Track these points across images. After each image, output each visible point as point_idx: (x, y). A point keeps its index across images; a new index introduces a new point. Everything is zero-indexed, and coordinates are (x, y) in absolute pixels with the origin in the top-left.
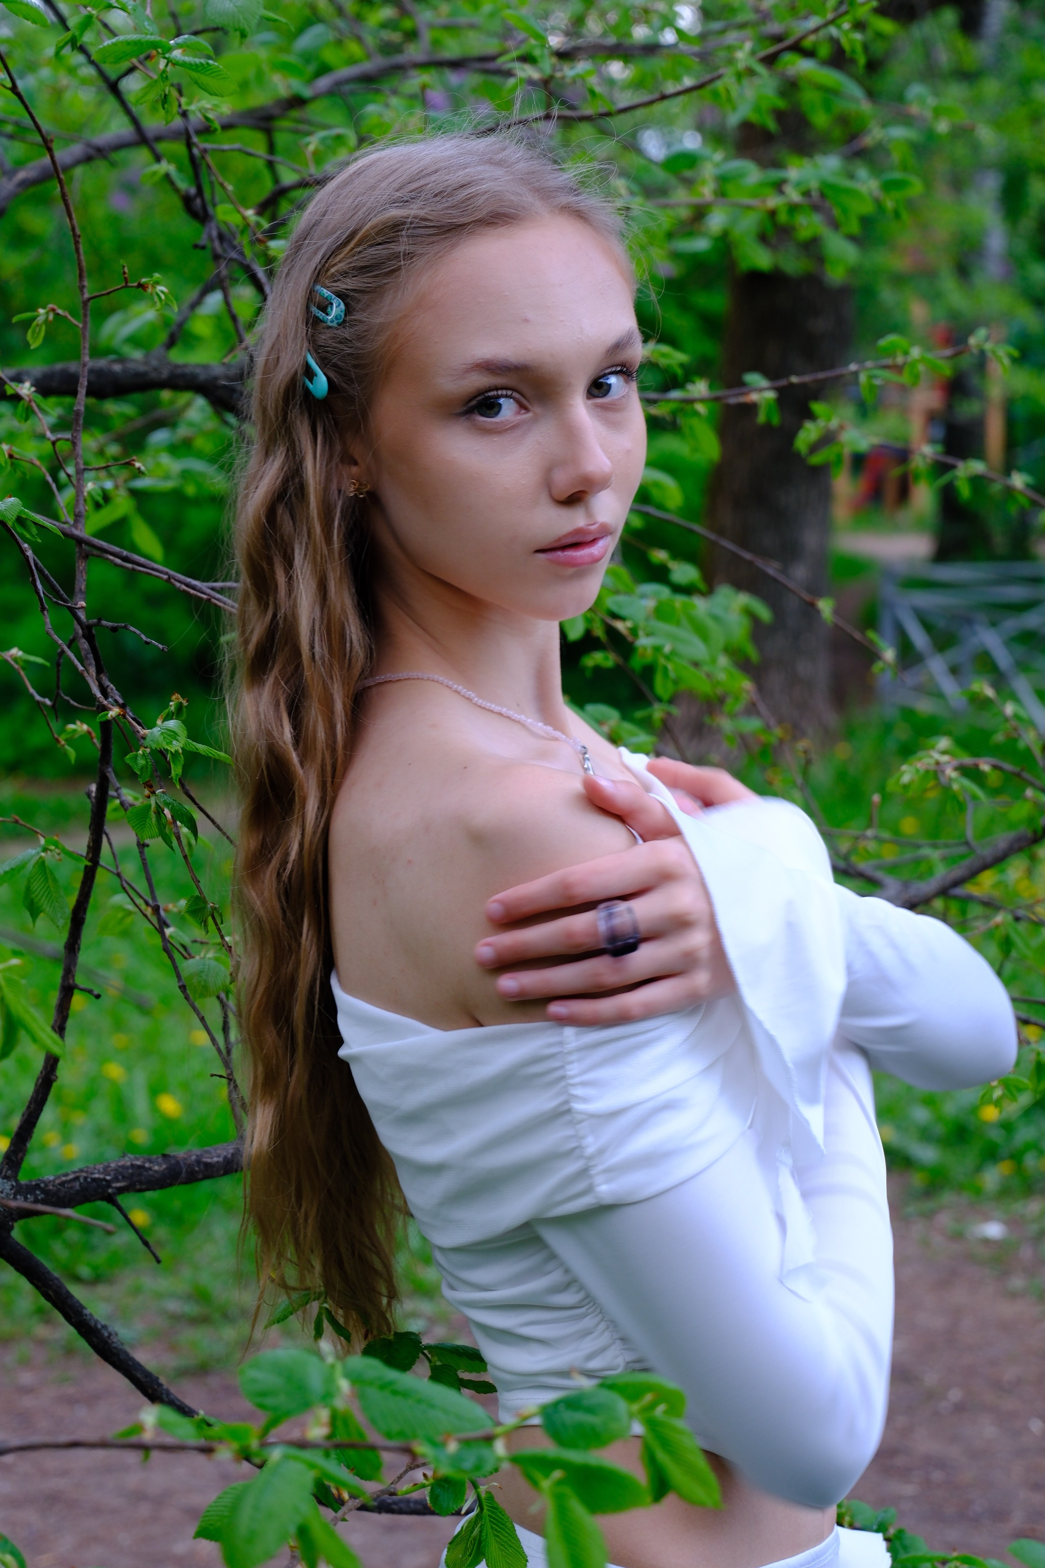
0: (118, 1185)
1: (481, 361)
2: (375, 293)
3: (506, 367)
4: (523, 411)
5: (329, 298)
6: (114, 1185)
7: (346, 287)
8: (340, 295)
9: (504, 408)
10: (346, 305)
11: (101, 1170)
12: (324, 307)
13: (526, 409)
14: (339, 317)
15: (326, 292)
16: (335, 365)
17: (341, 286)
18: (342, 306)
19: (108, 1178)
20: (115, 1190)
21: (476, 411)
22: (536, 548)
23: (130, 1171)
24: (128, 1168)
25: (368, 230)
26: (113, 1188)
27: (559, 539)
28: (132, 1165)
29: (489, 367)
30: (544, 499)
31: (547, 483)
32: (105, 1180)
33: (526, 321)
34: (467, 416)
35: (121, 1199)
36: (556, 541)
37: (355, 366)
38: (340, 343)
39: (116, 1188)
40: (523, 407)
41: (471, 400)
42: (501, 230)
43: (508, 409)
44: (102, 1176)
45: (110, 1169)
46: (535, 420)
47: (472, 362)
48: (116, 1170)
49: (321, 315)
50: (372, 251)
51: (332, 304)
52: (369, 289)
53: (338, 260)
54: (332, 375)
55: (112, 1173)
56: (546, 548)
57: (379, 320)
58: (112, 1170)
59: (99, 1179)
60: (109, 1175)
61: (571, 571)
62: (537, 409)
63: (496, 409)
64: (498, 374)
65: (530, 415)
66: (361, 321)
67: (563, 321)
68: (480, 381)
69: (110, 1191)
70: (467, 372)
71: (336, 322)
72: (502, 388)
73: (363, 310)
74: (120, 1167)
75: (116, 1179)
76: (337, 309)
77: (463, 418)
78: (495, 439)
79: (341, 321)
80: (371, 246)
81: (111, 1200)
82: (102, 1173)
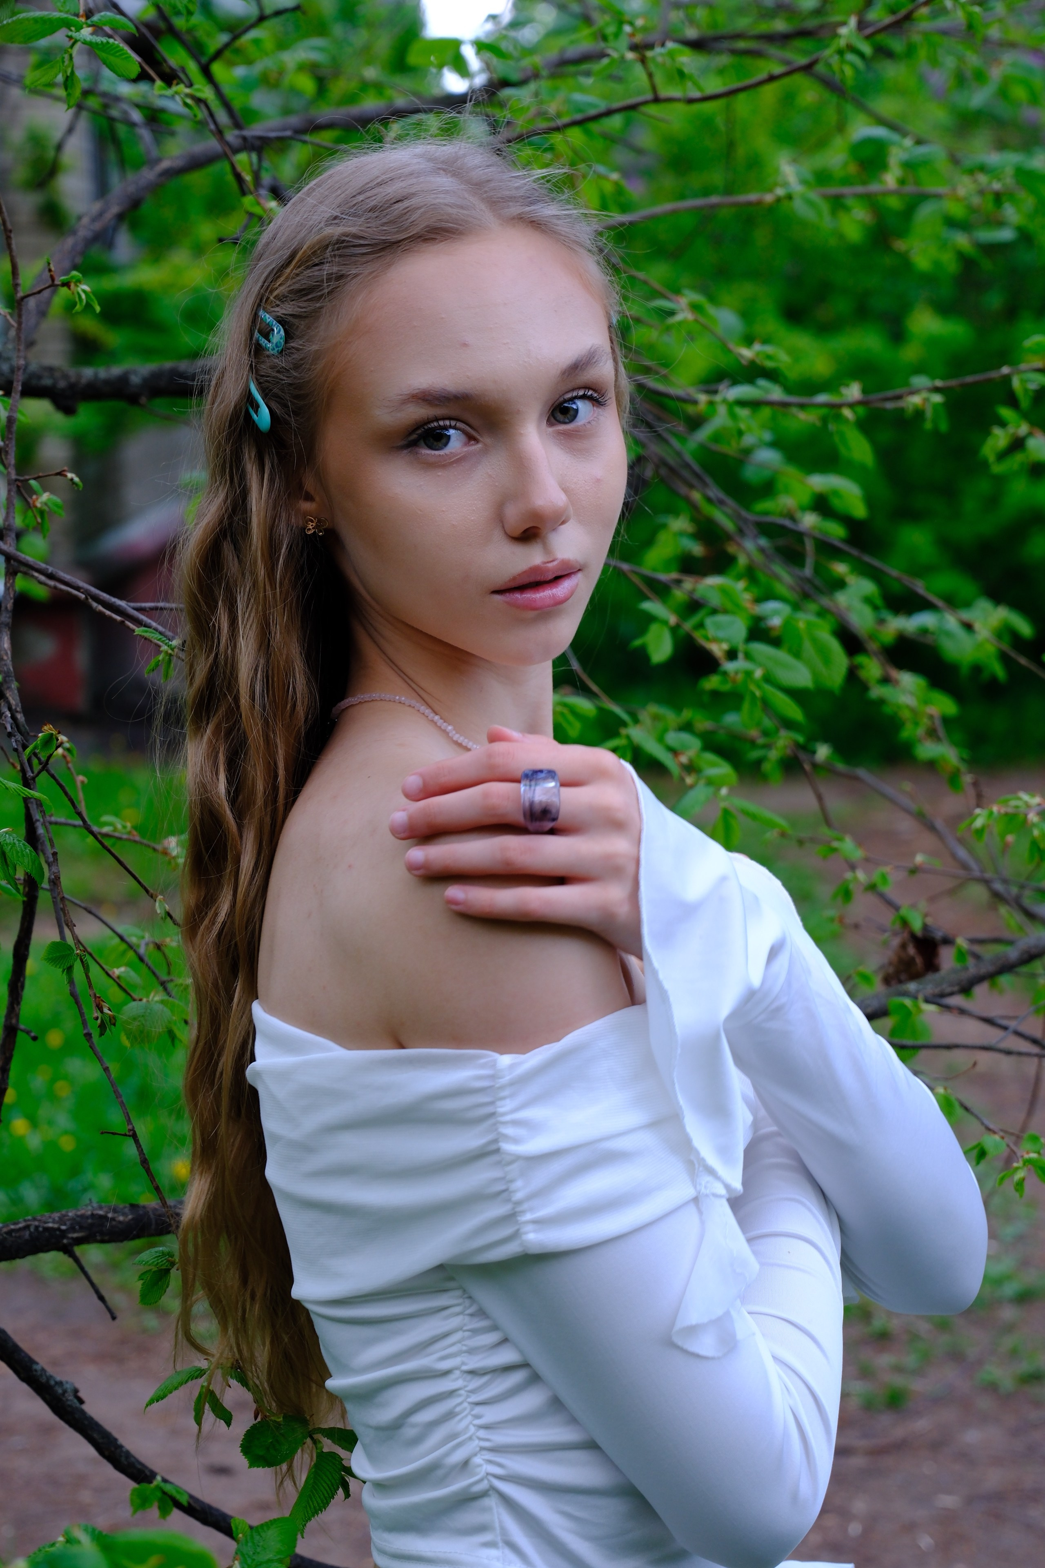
0: (75, 1235)
1: (417, 391)
2: (311, 317)
3: (445, 397)
4: (473, 442)
5: (270, 324)
6: (70, 1235)
7: (284, 312)
8: (281, 321)
9: (452, 439)
10: (286, 331)
11: (57, 1219)
12: (267, 333)
13: (477, 441)
14: (279, 344)
15: (268, 318)
16: (276, 396)
17: (280, 311)
18: (282, 332)
19: (63, 1227)
20: (70, 1241)
21: (422, 443)
22: (492, 590)
23: (90, 1221)
24: (87, 1218)
25: (305, 251)
26: (68, 1238)
27: (514, 578)
28: (92, 1215)
29: (425, 398)
30: (498, 535)
31: (499, 518)
32: (59, 1229)
33: (465, 345)
34: (409, 449)
35: (78, 1250)
36: (510, 581)
37: (297, 397)
38: (278, 372)
39: (72, 1238)
40: (471, 438)
41: (410, 434)
42: (441, 246)
43: (456, 441)
44: (56, 1226)
45: (67, 1218)
46: (486, 451)
47: (408, 392)
48: (73, 1219)
49: (263, 341)
50: (308, 273)
51: (273, 330)
52: (305, 314)
53: (278, 284)
54: (274, 405)
55: (68, 1223)
56: (503, 588)
57: (314, 347)
58: (69, 1220)
59: (52, 1228)
60: (65, 1225)
61: (532, 614)
62: (487, 439)
63: (444, 441)
64: (437, 405)
65: (479, 446)
66: (298, 350)
67: (508, 343)
68: (417, 413)
69: (65, 1241)
70: (404, 403)
71: (276, 349)
72: (444, 419)
73: (300, 337)
74: (78, 1216)
75: (72, 1229)
76: (278, 334)
77: (405, 451)
78: (440, 474)
79: (280, 349)
80: (308, 268)
81: (68, 1251)
82: (57, 1223)
